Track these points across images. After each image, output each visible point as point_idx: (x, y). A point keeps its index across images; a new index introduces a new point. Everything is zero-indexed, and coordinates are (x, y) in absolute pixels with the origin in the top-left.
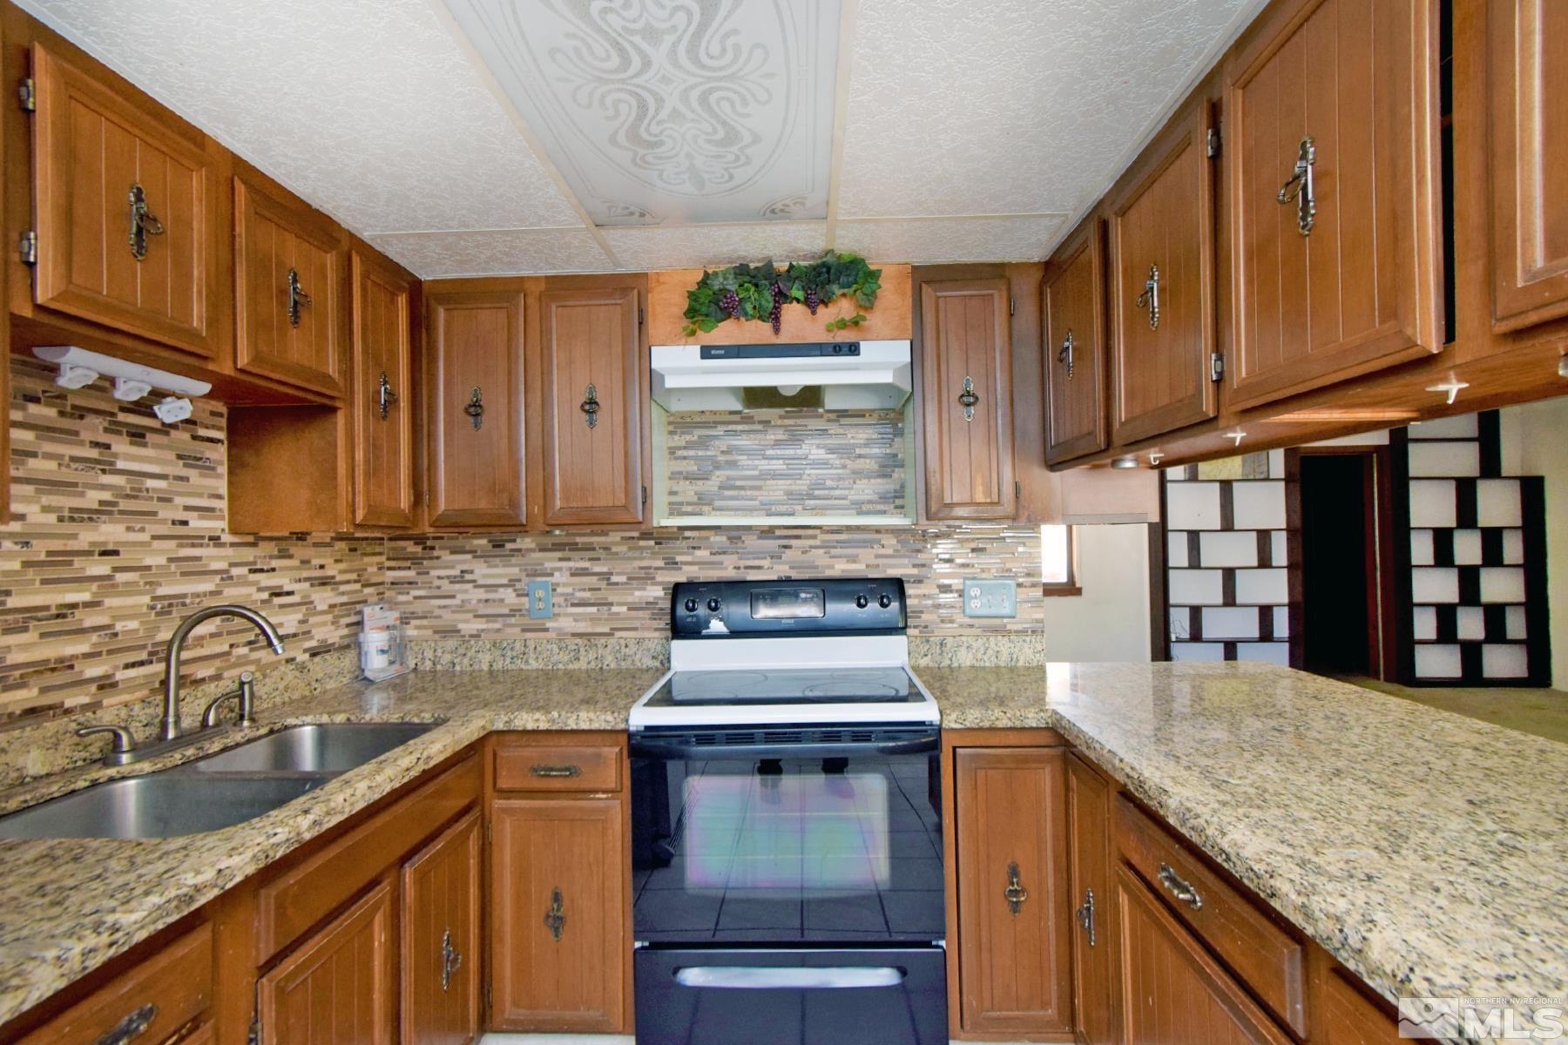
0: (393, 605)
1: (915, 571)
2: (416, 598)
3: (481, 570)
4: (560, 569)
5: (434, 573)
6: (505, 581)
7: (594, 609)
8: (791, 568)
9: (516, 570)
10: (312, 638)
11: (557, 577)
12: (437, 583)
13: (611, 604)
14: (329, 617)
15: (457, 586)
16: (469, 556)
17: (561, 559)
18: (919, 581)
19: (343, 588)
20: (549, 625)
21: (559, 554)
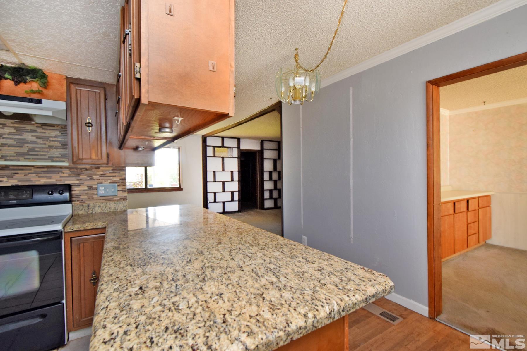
18: (79, 185)
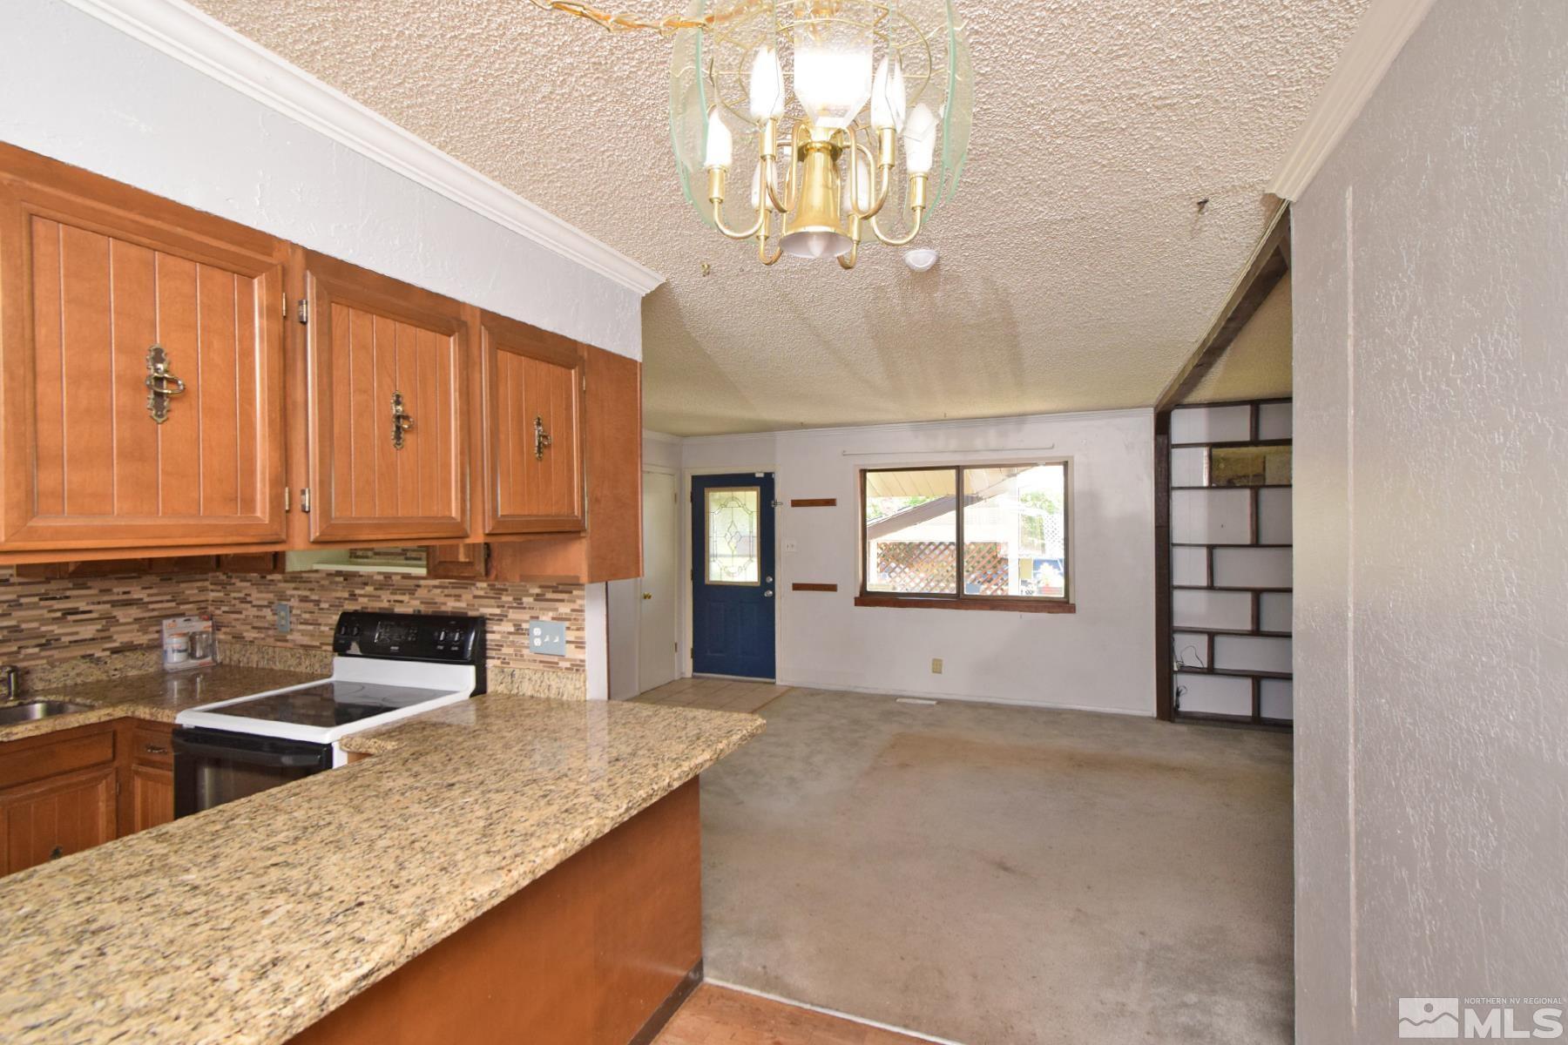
0: (210, 618)
1: (497, 611)
2: (224, 612)
3: (257, 596)
4: (293, 596)
5: (233, 595)
6: (266, 603)
7: (311, 627)
8: (422, 603)
9: (271, 596)
10: (115, 641)
11: (294, 602)
12: (233, 602)
13: (320, 624)
14: (136, 626)
15: (243, 605)
16: (248, 584)
17: (295, 589)
19: (151, 606)
20: (289, 637)
21: (293, 585)
